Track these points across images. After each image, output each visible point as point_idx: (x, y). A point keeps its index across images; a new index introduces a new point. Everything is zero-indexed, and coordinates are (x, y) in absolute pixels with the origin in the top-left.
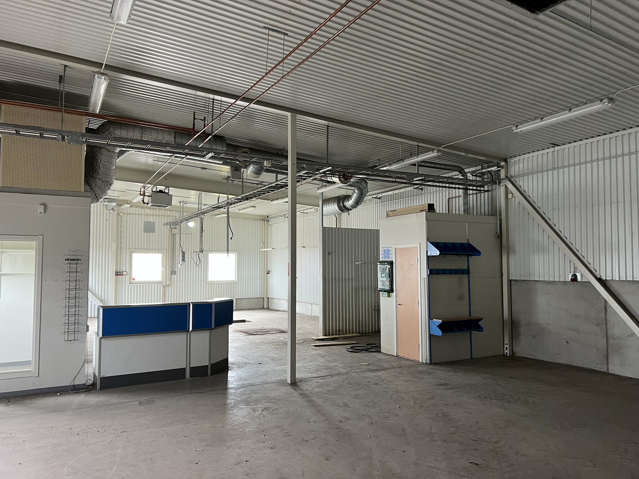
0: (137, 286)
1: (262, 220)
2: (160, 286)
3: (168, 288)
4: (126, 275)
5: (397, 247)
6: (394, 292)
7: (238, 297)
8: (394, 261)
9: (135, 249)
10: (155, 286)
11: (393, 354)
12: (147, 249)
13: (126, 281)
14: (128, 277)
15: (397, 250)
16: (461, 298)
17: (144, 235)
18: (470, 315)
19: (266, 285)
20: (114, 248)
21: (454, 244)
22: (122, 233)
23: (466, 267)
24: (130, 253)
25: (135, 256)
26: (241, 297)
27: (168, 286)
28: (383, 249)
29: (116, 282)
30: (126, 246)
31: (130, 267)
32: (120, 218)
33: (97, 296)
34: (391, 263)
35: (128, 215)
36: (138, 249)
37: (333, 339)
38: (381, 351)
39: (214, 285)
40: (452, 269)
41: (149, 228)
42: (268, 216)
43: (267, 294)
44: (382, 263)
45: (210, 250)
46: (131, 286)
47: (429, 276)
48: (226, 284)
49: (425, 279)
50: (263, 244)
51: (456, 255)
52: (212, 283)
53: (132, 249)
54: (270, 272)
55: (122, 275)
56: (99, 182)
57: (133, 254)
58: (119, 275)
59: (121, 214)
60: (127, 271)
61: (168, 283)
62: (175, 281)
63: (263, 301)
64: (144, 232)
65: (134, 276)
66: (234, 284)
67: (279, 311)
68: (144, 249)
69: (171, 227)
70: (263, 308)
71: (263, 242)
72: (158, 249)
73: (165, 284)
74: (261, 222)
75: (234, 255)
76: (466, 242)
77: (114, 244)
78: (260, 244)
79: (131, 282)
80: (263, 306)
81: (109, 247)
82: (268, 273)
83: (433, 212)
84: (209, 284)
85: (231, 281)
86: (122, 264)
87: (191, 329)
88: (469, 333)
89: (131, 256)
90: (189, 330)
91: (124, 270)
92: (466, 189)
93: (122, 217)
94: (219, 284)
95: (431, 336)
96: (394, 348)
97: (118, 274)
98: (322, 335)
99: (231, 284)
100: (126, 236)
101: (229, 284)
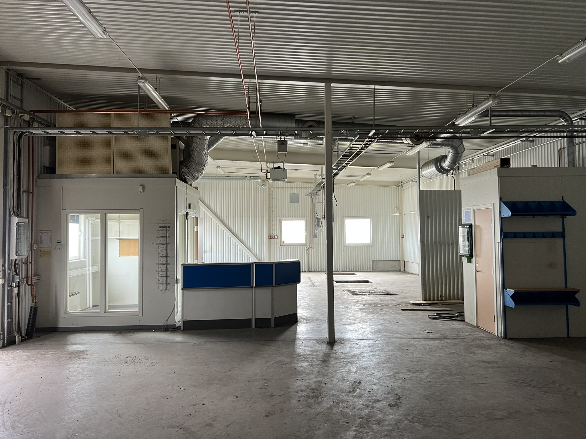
0: (286, 248)
1: (396, 186)
2: (305, 247)
3: (311, 249)
4: (277, 238)
5: (475, 208)
6: (474, 258)
7: (374, 259)
8: (473, 224)
9: (284, 217)
10: (300, 248)
11: (474, 325)
12: (293, 217)
13: (277, 243)
14: (279, 240)
15: (476, 212)
16: (551, 265)
17: (290, 204)
18: (566, 286)
19: (401, 249)
20: (267, 217)
21: (539, 203)
22: (273, 204)
23: (561, 230)
24: (280, 220)
25: (284, 223)
26: (377, 259)
27: (311, 248)
28: (464, 211)
29: (270, 244)
30: (277, 215)
31: (280, 232)
32: (271, 191)
33: (256, 256)
34: (471, 226)
35: (277, 189)
36: (286, 216)
37: (430, 305)
38: (464, 320)
39: (351, 247)
40: (536, 232)
41: (294, 199)
42: (401, 182)
43: (403, 257)
44: (463, 226)
45: (346, 216)
46: (281, 248)
47: (502, 240)
48: (362, 247)
49: (498, 243)
50: (397, 209)
51: (542, 215)
52: (350, 246)
53: (281, 217)
54: (405, 236)
55: (274, 238)
56: (194, 165)
57: (282, 221)
58: (272, 238)
59: (272, 189)
60: (278, 235)
61: (311, 245)
62: (316, 244)
63: (399, 263)
64: (290, 202)
65: (283, 239)
66: (369, 247)
67: (412, 274)
68: (291, 217)
69: (312, 197)
70: (400, 271)
71: (398, 207)
72: (302, 217)
73: (308, 246)
74: (395, 188)
75: (369, 220)
76: (559, 199)
77: (267, 214)
78: (394, 209)
79: (281, 244)
80: (400, 269)
81: (264, 216)
82: (403, 237)
83: (508, 167)
84: (346, 247)
85: (367, 244)
86: (273, 229)
87: (254, 285)
88: (564, 306)
89: (280, 223)
90: (253, 286)
91: (276, 235)
92: (571, 138)
93: (273, 191)
94: (355, 247)
95: (505, 308)
96: (474, 317)
97: (270, 238)
98: (421, 299)
99: (367, 247)
100: (277, 206)
101: (365, 247)
